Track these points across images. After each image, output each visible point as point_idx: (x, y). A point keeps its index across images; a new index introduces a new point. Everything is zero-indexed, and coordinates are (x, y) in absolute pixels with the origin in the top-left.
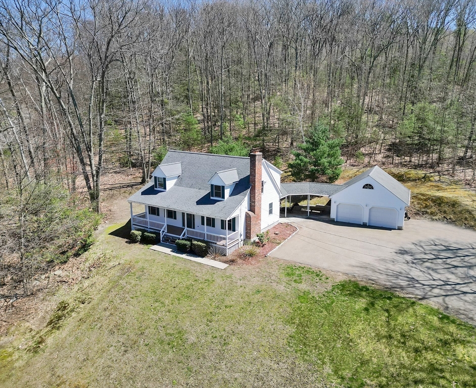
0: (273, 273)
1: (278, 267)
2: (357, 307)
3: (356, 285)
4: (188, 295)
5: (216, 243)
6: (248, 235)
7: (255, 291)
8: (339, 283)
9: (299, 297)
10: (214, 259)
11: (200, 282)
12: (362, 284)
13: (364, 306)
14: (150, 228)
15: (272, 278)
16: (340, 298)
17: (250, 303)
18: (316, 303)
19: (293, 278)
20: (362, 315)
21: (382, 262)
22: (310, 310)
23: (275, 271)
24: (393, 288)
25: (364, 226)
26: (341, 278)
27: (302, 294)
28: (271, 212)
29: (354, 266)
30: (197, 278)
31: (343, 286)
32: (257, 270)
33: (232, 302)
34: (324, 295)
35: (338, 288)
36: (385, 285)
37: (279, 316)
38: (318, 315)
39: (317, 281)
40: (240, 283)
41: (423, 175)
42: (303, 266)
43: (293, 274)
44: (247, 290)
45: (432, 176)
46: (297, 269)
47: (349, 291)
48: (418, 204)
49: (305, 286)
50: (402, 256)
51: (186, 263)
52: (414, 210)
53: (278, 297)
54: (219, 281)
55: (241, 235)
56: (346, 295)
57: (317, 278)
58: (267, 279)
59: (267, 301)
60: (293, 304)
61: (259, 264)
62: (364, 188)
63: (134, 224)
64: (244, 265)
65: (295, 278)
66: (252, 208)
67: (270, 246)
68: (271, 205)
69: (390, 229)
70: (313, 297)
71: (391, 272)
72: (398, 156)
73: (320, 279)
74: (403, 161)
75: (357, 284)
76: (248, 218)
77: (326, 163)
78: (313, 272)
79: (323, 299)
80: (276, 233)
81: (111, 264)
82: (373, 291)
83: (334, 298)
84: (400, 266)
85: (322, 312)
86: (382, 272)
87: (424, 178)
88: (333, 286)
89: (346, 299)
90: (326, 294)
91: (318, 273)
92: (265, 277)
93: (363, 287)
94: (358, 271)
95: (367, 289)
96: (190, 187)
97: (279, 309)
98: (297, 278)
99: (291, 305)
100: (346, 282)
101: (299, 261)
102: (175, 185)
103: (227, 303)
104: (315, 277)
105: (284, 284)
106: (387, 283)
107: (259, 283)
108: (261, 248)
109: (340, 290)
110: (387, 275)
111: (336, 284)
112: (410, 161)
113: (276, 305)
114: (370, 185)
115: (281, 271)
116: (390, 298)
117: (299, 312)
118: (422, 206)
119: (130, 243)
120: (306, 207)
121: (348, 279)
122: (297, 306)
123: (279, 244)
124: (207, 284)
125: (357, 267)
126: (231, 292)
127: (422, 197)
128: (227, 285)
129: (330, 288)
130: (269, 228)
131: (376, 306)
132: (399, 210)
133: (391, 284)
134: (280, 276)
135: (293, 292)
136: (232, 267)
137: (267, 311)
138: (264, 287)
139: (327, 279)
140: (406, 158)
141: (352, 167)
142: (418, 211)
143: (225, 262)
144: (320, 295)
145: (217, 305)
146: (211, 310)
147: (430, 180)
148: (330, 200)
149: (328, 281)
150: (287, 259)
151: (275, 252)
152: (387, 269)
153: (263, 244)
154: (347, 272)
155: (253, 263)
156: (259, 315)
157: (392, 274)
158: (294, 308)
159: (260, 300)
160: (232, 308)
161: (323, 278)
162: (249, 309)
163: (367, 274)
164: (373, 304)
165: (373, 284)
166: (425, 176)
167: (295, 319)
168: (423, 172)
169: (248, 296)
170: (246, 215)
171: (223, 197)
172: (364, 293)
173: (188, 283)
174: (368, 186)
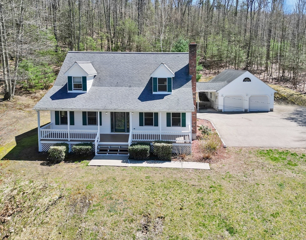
6: (193, 129)
7: (277, 186)
14: (71, 141)
40: (249, 180)
44: (269, 187)
58: (266, 169)
62: (243, 81)
63: (41, 140)
73: (302, 158)
81: (46, 201)
96: (116, 86)
105: (287, 170)
114: (248, 78)
119: (48, 164)
132: (270, 96)
138: (278, 178)
143: (200, 161)
171: (170, 91)
174: (247, 80)
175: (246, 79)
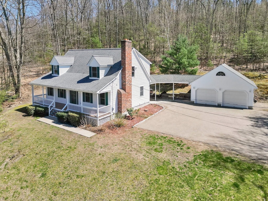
0: (135, 141)
1: (141, 136)
2: (224, 182)
3: (219, 156)
4: (46, 162)
5: (89, 115)
6: (119, 110)
7: (112, 160)
8: (201, 153)
9: (158, 167)
10: (85, 129)
11: (62, 148)
12: (225, 155)
13: (233, 181)
14: (44, 105)
15: (133, 146)
16: (204, 170)
17: (104, 173)
18: (176, 175)
19: (154, 147)
20: (232, 192)
21: (241, 134)
22: (169, 184)
23: (137, 140)
24: (260, 159)
25: (219, 106)
26: (202, 148)
27: (161, 164)
28: (142, 94)
29: (214, 137)
30: (61, 145)
31: (205, 156)
32: (121, 139)
33: (85, 172)
34: (185, 166)
35: (200, 159)
36: (251, 156)
37: (133, 191)
38: (179, 191)
39: (178, 150)
40: (99, 150)
41: (259, 75)
42: (165, 136)
43: (154, 143)
44: (104, 159)
45: (265, 75)
46: (159, 138)
47: (213, 161)
48: (261, 91)
49: (165, 155)
50: (259, 129)
51: (59, 132)
52: (259, 96)
53: (135, 166)
54: (80, 148)
55: (113, 109)
56: (210, 167)
57: (179, 148)
58: (128, 147)
59: (123, 171)
60: (150, 176)
61: (125, 134)
62: (217, 75)
63: (34, 102)
64: (111, 134)
65: (156, 147)
66: (123, 87)
67: (138, 119)
68: (142, 88)
69: (242, 109)
70: (173, 168)
71: (253, 143)
72: (237, 65)
73: (182, 149)
74: (242, 67)
75: (220, 154)
76: (119, 95)
77: (186, 62)
78: (174, 142)
79: (185, 171)
80: (146, 110)
82: (239, 163)
83: (197, 169)
84: (260, 138)
85: (182, 187)
86: (244, 143)
87: (259, 76)
88: (194, 156)
89: (210, 171)
90: (187, 165)
91: (179, 143)
92: (126, 145)
93: (228, 158)
94: (219, 141)
95: (232, 161)
96: (77, 72)
97: (134, 181)
98: (158, 147)
99: (148, 176)
100: (208, 152)
101: (162, 132)
102: (67, 72)
103: (81, 172)
104: (176, 146)
105: (144, 153)
106: (253, 155)
107: (119, 151)
108: (130, 121)
109: (203, 161)
110: (249, 146)
111: (198, 154)
112: (247, 67)
113: (132, 177)
115: (143, 140)
116: (260, 172)
117: (156, 186)
118: (264, 93)
120: (172, 95)
121: (210, 149)
122: (154, 178)
123: (146, 118)
124: (68, 151)
125: (218, 137)
126: (88, 160)
127: (263, 87)
128: (87, 153)
129: (191, 159)
130: (140, 107)
131: (247, 181)
132: (249, 92)
133: (256, 155)
134: (141, 145)
135: (152, 161)
136: (99, 136)
137: (119, 183)
138: (123, 155)
139: (189, 148)
140: (243, 66)
141: (205, 71)
142: (262, 96)
143: (94, 131)
144: (181, 165)
145: (69, 174)
146: (61, 180)
147: (265, 78)
148: (190, 90)
149: (189, 150)
150: (151, 130)
151: (142, 124)
152: (248, 140)
153: (133, 117)
154: (208, 142)
155: (119, 132)
156: (110, 188)
157: (255, 145)
158: (151, 181)
159: (115, 170)
160: (83, 178)
161: (184, 148)
162: (101, 180)
163: (229, 144)
164: (242, 179)
165: (237, 155)
166: (260, 75)
167: (150, 194)
168: (258, 73)
169: (104, 164)
170: (118, 92)
171: (99, 77)
172: (229, 165)
173: (51, 150)
174: (221, 74)
175: (219, 72)
